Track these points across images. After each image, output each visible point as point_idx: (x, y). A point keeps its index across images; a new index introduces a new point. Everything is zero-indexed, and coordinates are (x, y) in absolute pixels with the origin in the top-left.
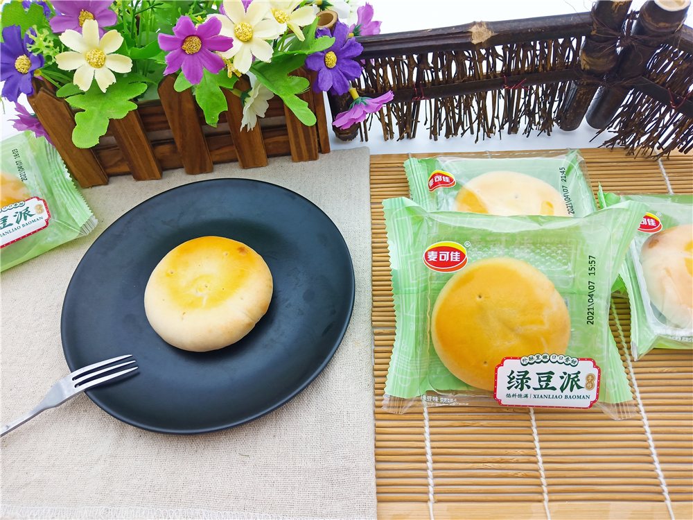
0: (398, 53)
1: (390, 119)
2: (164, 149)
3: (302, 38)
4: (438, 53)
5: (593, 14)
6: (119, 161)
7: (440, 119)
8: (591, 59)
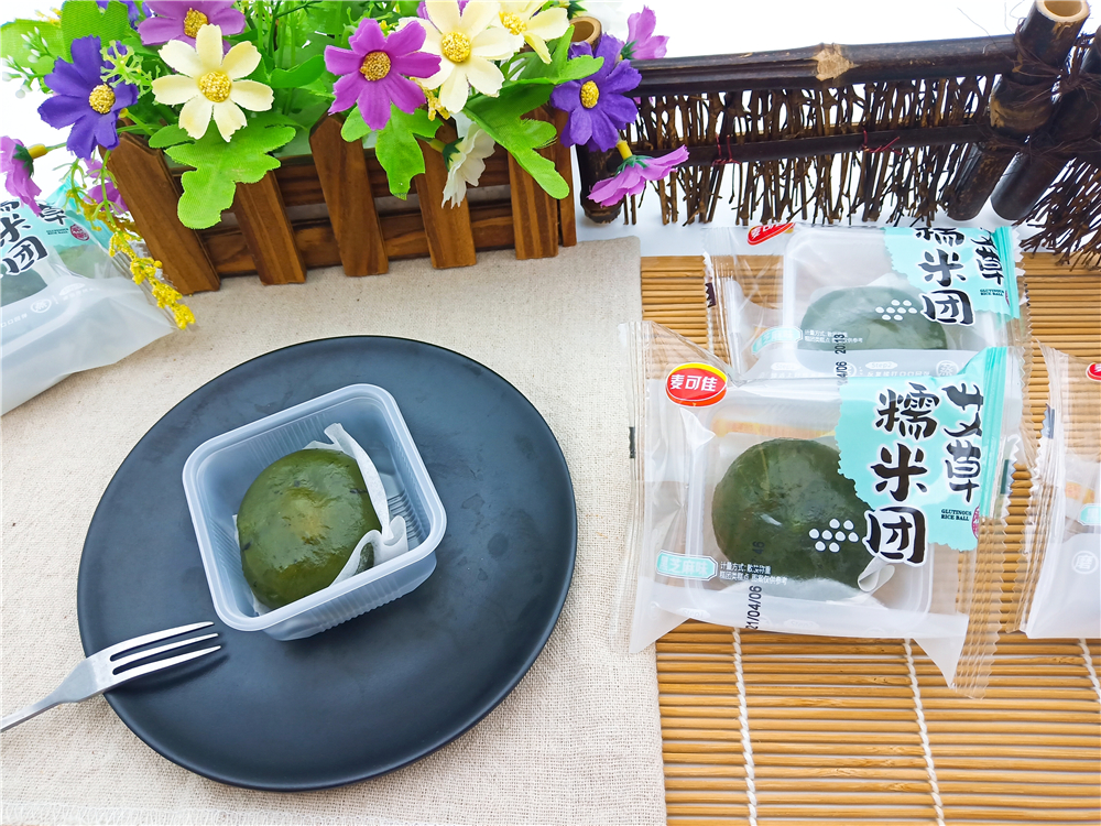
0: (695, 89)
1: (674, 192)
2: (312, 235)
3: (546, 58)
4: (760, 91)
5: (1018, 41)
6: (239, 252)
7: (754, 195)
8: (1009, 111)
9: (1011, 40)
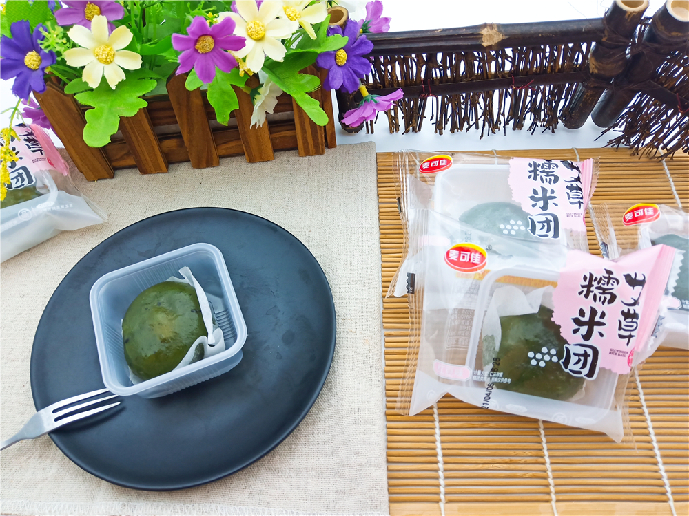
0: (408, 52)
1: (396, 113)
2: (171, 143)
3: (313, 36)
4: (447, 52)
5: (605, 22)
6: (125, 155)
7: (446, 115)
8: (600, 64)
9: (600, 21)
